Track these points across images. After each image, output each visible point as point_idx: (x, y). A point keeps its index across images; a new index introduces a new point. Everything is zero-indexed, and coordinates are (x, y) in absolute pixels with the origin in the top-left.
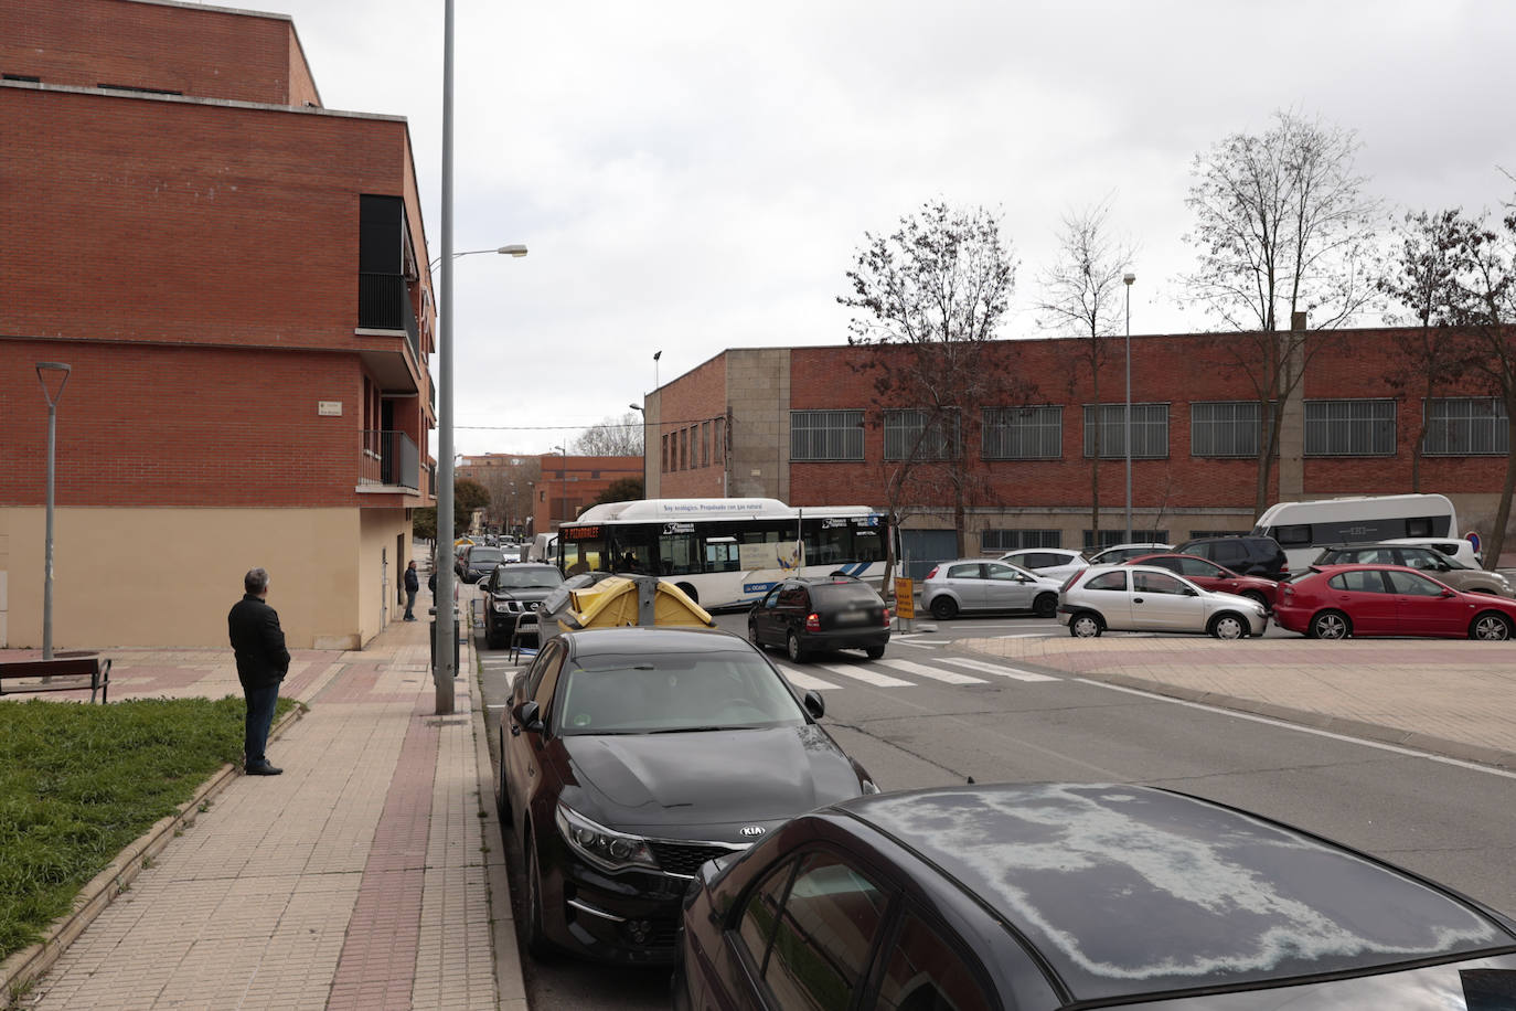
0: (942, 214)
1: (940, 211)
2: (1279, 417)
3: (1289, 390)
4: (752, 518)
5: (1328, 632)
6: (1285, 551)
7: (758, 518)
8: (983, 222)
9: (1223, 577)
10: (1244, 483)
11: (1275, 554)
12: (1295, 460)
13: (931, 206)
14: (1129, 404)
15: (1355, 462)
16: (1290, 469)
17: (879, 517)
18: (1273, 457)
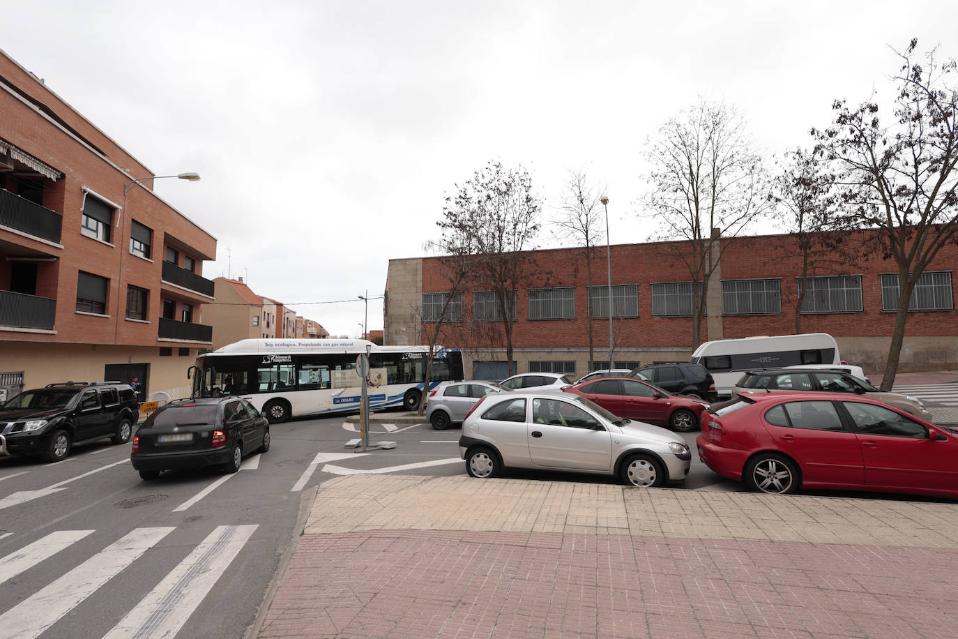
0: (498, 169)
1: (498, 167)
2: (705, 289)
3: (711, 271)
4: (344, 352)
5: (768, 482)
6: (712, 375)
7: (348, 352)
8: (521, 173)
9: (658, 397)
10: (685, 332)
11: (705, 377)
12: (717, 317)
13: (492, 164)
14: (610, 285)
15: (756, 318)
16: (714, 321)
17: (448, 353)
18: (702, 315)
